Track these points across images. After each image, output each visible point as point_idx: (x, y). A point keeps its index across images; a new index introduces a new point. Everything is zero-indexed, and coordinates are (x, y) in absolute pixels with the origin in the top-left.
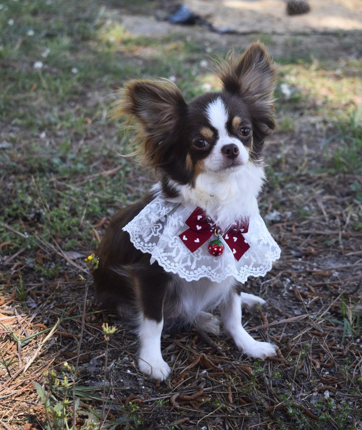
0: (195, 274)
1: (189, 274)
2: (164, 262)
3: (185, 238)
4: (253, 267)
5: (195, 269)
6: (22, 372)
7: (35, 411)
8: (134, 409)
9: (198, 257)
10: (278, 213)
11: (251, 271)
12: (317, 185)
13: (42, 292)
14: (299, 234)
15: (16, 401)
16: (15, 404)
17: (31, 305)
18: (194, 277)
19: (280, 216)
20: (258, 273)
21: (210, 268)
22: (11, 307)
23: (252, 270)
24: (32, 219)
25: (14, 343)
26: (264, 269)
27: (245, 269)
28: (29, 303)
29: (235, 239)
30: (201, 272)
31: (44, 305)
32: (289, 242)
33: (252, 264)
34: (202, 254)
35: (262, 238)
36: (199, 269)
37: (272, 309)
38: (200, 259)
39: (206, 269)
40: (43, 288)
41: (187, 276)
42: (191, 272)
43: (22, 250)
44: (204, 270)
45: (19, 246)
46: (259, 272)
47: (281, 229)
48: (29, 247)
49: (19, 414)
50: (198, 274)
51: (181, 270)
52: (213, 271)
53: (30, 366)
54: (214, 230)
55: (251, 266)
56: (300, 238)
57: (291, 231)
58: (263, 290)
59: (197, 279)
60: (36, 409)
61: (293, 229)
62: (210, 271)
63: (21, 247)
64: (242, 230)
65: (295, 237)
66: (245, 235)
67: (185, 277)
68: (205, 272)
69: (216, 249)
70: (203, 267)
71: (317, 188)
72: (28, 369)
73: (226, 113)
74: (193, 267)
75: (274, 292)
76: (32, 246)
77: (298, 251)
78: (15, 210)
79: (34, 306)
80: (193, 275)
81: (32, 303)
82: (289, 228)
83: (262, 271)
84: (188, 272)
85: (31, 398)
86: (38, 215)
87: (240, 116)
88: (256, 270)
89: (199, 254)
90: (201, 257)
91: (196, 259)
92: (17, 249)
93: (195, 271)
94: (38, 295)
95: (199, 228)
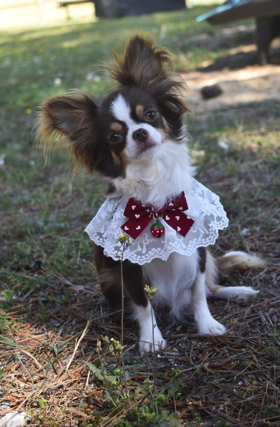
0: (146, 257)
1: (141, 258)
2: (112, 253)
3: (126, 228)
4: (202, 239)
5: (146, 253)
6: (64, 371)
7: (87, 394)
8: (177, 374)
9: (146, 241)
10: (248, 230)
11: (201, 243)
12: (274, 206)
13: (61, 314)
14: (272, 241)
15: (67, 390)
16: (68, 393)
17: (55, 324)
18: (146, 260)
19: (250, 231)
20: (207, 243)
21: (160, 249)
22: (37, 329)
23: (201, 241)
24: (34, 267)
25: (50, 352)
26: (212, 238)
27: (194, 242)
28: (53, 324)
29: (178, 218)
30: (152, 255)
31: (67, 323)
32: (265, 248)
33: (201, 236)
34: (148, 238)
35: (203, 210)
36: (150, 252)
37: (267, 295)
38: (148, 243)
39: (156, 251)
40: (61, 311)
41: (139, 261)
42: (143, 257)
43: (32, 290)
44: (154, 252)
45: (29, 287)
46: (209, 241)
47: (255, 239)
48: (38, 286)
49: (73, 399)
50: (149, 257)
51: (132, 257)
52: (162, 252)
53: (70, 365)
54: (152, 215)
55: (200, 238)
56: (273, 243)
57: (264, 240)
58: (255, 283)
59: (149, 261)
60: (88, 392)
61: (265, 238)
62: (160, 252)
63: (31, 286)
64: (181, 208)
65: (269, 244)
66: (186, 212)
67: (137, 262)
68: (155, 253)
69: (158, 232)
70: (153, 249)
71: (275, 208)
72: (69, 368)
73: (127, 105)
74: (144, 251)
75: (264, 283)
76: (40, 285)
77: (274, 253)
78: (16, 263)
79: (58, 325)
80: (145, 259)
81: (55, 323)
82: (262, 238)
83: (212, 239)
84: (139, 257)
85: (80, 386)
86: (39, 263)
87: (141, 104)
88: (205, 241)
89: (146, 239)
90: (148, 241)
91: (144, 244)
92: (28, 290)
93: (147, 255)
94: (59, 317)
95: (137, 216)
